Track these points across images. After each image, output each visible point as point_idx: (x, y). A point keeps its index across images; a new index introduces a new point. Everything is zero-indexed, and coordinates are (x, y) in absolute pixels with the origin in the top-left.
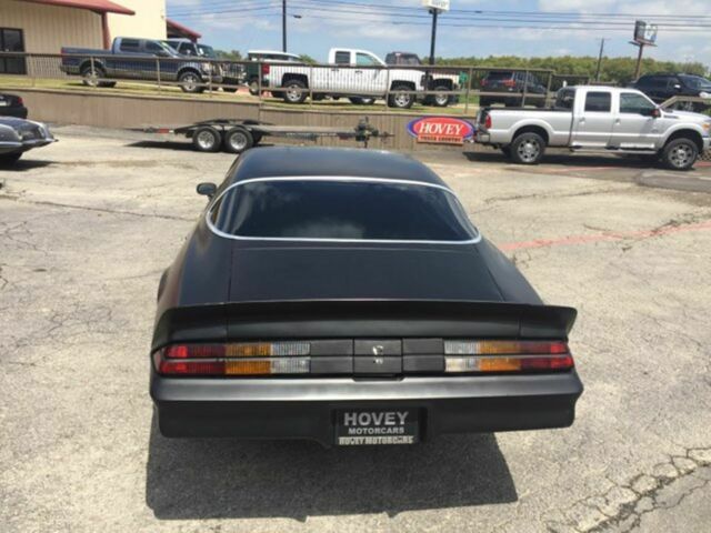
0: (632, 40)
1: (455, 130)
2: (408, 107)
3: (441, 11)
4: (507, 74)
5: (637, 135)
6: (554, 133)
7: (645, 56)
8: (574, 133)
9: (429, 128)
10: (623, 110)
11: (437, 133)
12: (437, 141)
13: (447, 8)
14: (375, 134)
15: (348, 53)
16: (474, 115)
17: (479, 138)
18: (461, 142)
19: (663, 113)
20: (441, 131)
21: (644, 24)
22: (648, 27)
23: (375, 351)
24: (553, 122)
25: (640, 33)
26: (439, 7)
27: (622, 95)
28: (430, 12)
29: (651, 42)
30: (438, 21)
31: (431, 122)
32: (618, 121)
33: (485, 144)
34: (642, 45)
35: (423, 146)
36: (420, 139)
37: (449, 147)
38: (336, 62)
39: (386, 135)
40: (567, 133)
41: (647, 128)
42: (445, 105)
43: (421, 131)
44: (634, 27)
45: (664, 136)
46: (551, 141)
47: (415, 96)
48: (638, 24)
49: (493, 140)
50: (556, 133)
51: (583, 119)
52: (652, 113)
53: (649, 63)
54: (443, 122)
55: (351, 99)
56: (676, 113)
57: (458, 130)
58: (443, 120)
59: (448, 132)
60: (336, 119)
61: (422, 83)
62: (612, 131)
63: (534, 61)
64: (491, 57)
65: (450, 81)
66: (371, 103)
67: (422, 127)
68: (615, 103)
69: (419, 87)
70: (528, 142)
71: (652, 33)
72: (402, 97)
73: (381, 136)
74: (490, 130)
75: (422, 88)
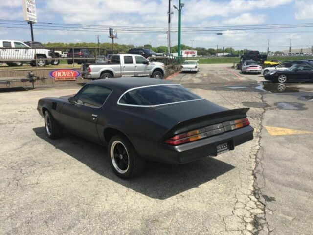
0: (109, 36)
1: (71, 74)
2: (44, 66)
3: (34, 23)
4: (78, 50)
5: (143, 71)
6: (115, 72)
7: (115, 42)
8: (122, 72)
9: (59, 74)
10: (137, 62)
11: (64, 76)
12: (64, 80)
13: (36, 21)
14: (38, 79)
15: (10, 42)
16: (80, 68)
17: (85, 76)
18: (75, 79)
19: (150, 63)
20: (65, 75)
21: (112, 30)
22: (114, 31)
23: (218, 127)
24: (114, 68)
25: (111, 33)
26: (32, 20)
27: (125, 57)
28: (29, 23)
29: (116, 37)
30: (33, 27)
31: (60, 72)
32: (136, 66)
33: (89, 79)
34: (113, 38)
35: (58, 82)
36: (56, 80)
37: (70, 82)
38: (4, 46)
39: (43, 79)
40: (120, 72)
41: (146, 69)
42: (57, 64)
43: (56, 76)
44: (109, 31)
45: (151, 71)
46: (114, 75)
47: (47, 60)
48: (110, 29)
49: (92, 77)
50: (116, 72)
51: (124, 67)
52: (147, 63)
53: (116, 45)
54: (65, 71)
55: (7, 63)
56: (153, 62)
57: (73, 74)
58: (65, 70)
59: (68, 76)
60: (13, 73)
61: (50, 54)
62: (135, 70)
63: (71, 45)
64: (49, 43)
65: (58, 54)
66: (21, 65)
67: (56, 74)
68: (134, 60)
69: (48, 56)
70: (106, 77)
71: (116, 33)
72: (41, 61)
73: (41, 79)
74: (91, 73)
75: (50, 57)
